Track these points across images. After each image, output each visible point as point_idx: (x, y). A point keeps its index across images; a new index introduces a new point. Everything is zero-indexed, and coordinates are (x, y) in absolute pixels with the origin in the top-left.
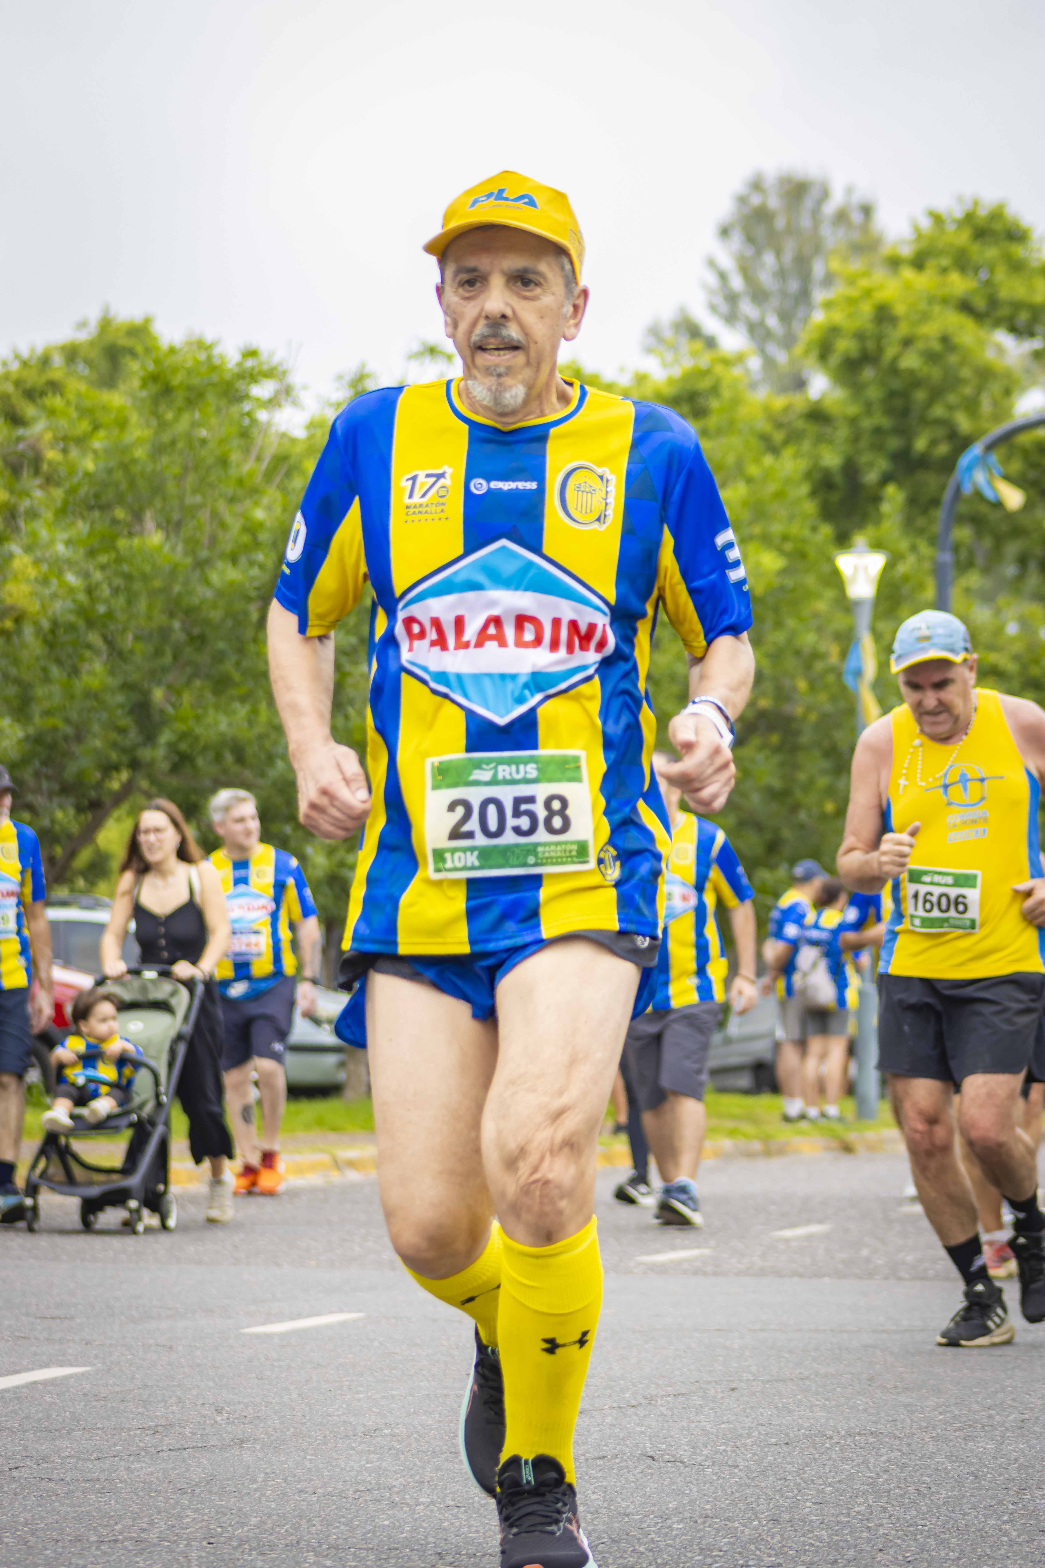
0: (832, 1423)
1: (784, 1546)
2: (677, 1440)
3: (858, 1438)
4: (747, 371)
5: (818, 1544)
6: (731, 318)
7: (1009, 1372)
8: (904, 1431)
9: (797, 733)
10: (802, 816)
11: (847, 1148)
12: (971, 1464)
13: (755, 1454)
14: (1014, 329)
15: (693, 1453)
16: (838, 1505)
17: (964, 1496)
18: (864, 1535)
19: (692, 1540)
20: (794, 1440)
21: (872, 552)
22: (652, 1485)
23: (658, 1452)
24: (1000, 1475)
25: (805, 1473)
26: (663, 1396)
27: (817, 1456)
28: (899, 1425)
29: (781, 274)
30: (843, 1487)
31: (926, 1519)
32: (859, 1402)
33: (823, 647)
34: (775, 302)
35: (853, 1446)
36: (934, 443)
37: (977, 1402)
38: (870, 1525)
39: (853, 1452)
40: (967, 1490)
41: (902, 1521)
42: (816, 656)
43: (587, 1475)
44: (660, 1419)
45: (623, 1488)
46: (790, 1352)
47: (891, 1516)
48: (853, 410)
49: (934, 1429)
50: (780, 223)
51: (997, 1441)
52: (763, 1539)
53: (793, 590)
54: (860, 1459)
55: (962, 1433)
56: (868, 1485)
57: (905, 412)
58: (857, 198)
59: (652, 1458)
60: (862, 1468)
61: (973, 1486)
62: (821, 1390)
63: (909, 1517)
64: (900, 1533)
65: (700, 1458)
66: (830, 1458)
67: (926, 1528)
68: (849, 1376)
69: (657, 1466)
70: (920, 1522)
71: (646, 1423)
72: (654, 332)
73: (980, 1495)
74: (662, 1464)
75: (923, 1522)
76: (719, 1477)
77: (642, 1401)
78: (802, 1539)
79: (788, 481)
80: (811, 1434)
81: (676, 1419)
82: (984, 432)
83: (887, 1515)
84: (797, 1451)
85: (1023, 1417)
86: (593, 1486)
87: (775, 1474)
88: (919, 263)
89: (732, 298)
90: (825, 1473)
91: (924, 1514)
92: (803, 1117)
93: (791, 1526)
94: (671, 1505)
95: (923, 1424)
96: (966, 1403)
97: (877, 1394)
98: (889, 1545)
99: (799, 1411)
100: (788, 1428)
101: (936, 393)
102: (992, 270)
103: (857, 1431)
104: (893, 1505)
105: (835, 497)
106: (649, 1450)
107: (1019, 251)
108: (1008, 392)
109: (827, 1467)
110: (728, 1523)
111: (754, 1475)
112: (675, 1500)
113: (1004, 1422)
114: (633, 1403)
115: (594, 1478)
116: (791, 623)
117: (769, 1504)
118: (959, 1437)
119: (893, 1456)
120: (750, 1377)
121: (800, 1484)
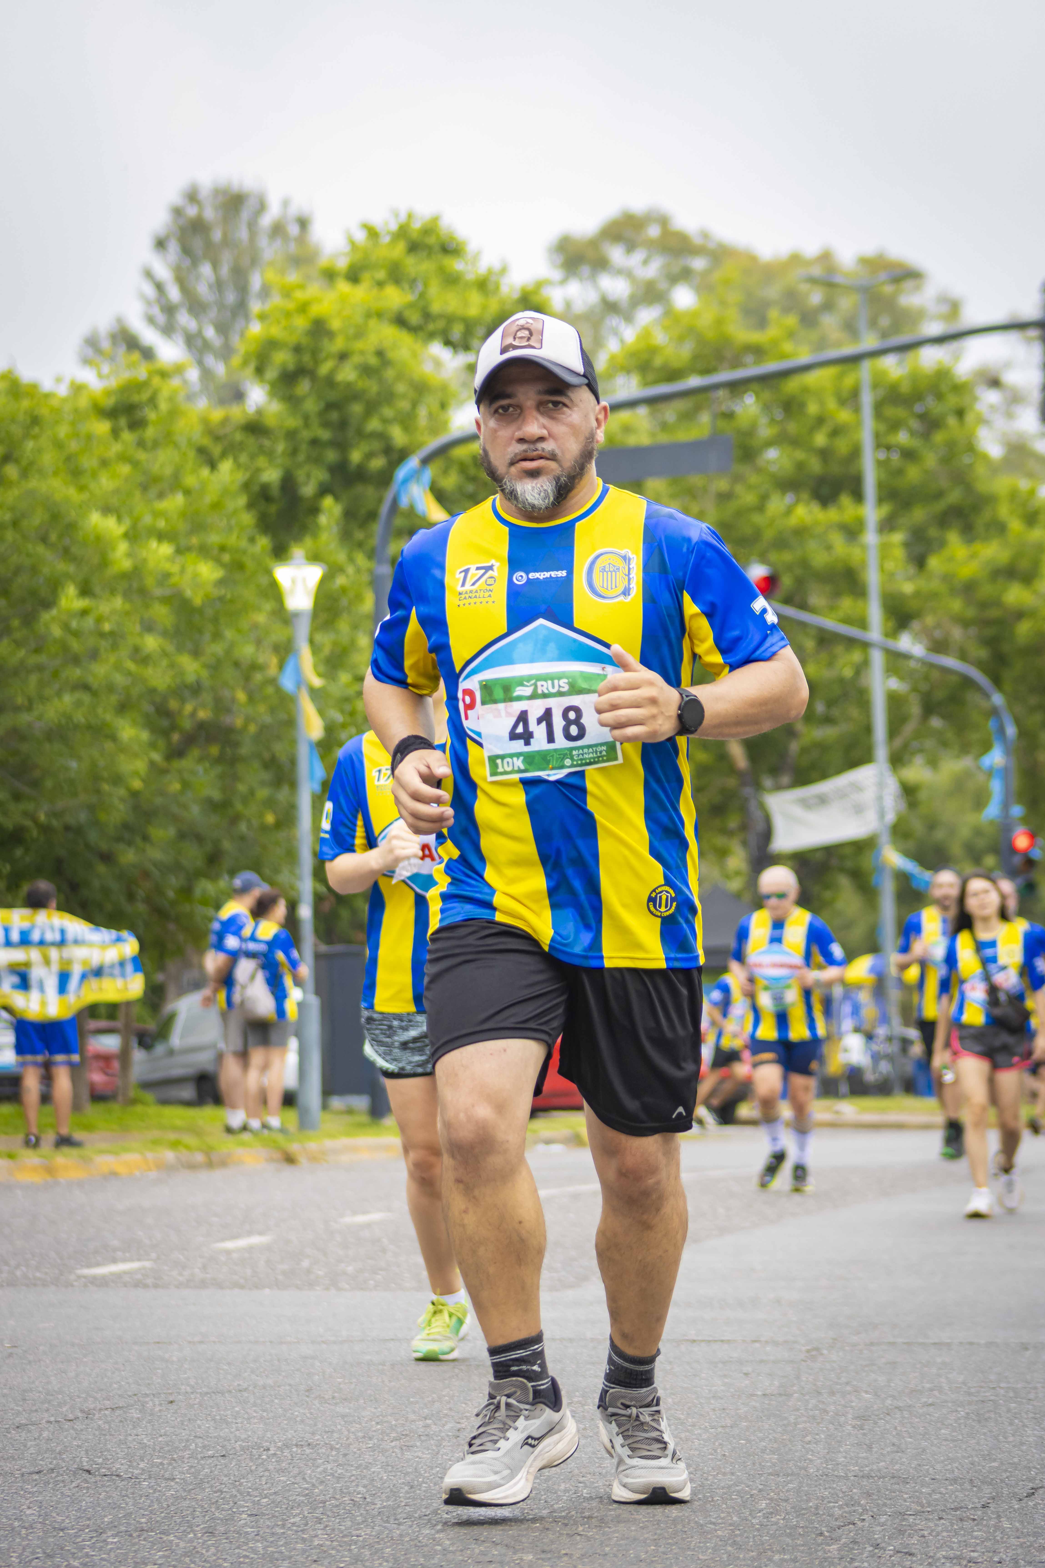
0: (269, 1435)
1: (218, 1558)
2: (114, 1454)
3: (294, 1450)
4: (185, 382)
5: (252, 1556)
6: (168, 330)
7: (447, 1382)
8: (340, 1442)
9: (236, 745)
10: (243, 827)
11: (289, 1160)
12: (407, 1474)
13: (191, 1467)
14: (448, 343)
15: (129, 1466)
16: (274, 1516)
17: (399, 1506)
18: (299, 1546)
19: (126, 1554)
20: (231, 1452)
21: (309, 564)
22: (88, 1499)
23: (94, 1466)
24: (435, 1484)
25: (241, 1484)
26: (101, 1410)
27: (253, 1468)
28: (336, 1435)
29: (219, 285)
30: (279, 1498)
31: (361, 1529)
32: (296, 1413)
33: (261, 660)
34: (213, 313)
35: (290, 1457)
36: (370, 455)
37: (414, 1412)
38: (305, 1536)
39: (290, 1464)
40: (402, 1499)
41: (337, 1532)
42: (255, 667)
43: (22, 1490)
44: (97, 1433)
45: (58, 1502)
46: (229, 1364)
47: (327, 1526)
48: (292, 422)
49: (370, 1439)
50: (217, 235)
51: (434, 1450)
52: (197, 1552)
53: (232, 601)
54: (296, 1471)
55: (398, 1442)
56: (303, 1496)
57: (343, 424)
58: (293, 210)
59: (89, 1472)
60: (299, 1479)
61: (408, 1496)
62: (259, 1401)
63: (343, 1528)
64: (335, 1543)
65: (136, 1472)
66: (267, 1470)
67: (361, 1539)
68: (288, 1388)
69: (93, 1480)
70: (354, 1533)
71: (83, 1437)
72: (92, 342)
73: (415, 1504)
74: (98, 1478)
75: (358, 1532)
76: (155, 1491)
77: (80, 1414)
78: (237, 1551)
79: (225, 492)
80: (248, 1446)
81: (113, 1433)
82: (420, 446)
83: (322, 1526)
84: (234, 1463)
85: (459, 1426)
86: (28, 1501)
87: (212, 1487)
88: (354, 276)
89: (169, 310)
90: (261, 1484)
91: (359, 1524)
92: (245, 1128)
93: (227, 1539)
94: (106, 1519)
95: (360, 1434)
96: (404, 1412)
97: (315, 1405)
98: (324, 1555)
99: (237, 1423)
100: (225, 1440)
101: (372, 407)
102: (426, 285)
103: (294, 1442)
104: (328, 1516)
105: (273, 509)
106: (85, 1464)
107: (456, 265)
108: (443, 406)
109: (264, 1479)
110: (162, 1536)
111: (191, 1487)
112: (110, 1514)
113: (440, 1431)
114: (71, 1416)
115: (30, 1493)
116: (229, 634)
117: (204, 1516)
118: (395, 1447)
119: (329, 1467)
120: (189, 1389)
121: (236, 1496)
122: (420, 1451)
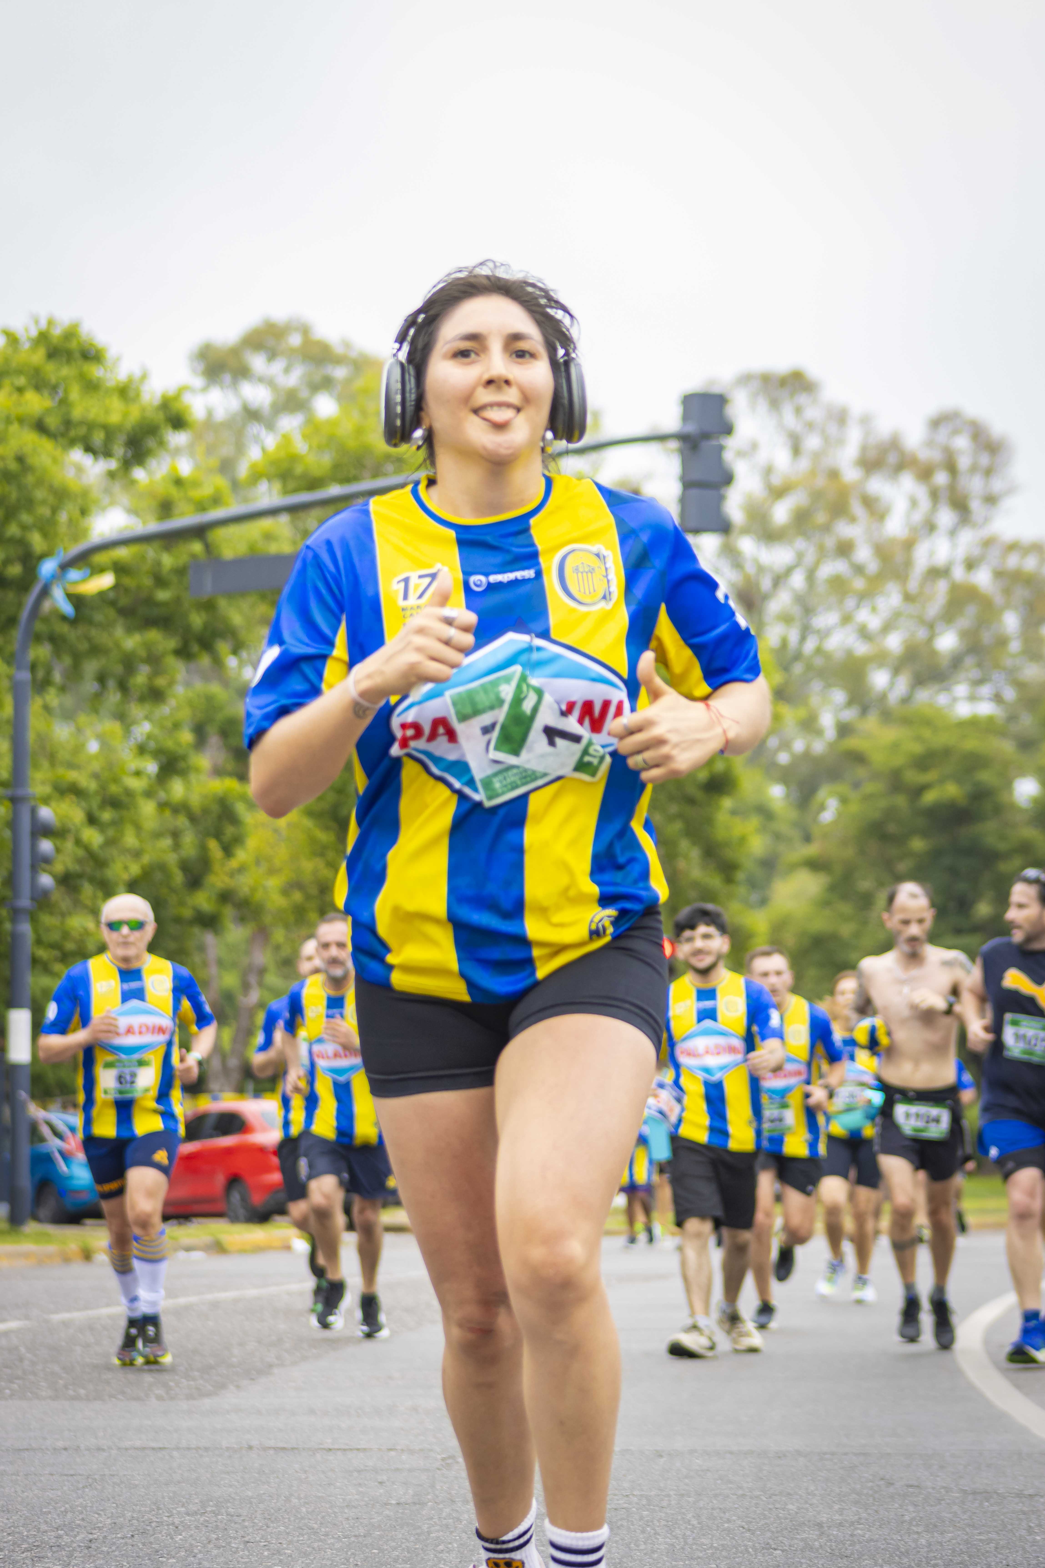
14: (88, 449)
36: (7, 561)
101: (10, 513)
102: (66, 391)
107: (96, 372)
108: (84, 512)
122: (51, 1562)
